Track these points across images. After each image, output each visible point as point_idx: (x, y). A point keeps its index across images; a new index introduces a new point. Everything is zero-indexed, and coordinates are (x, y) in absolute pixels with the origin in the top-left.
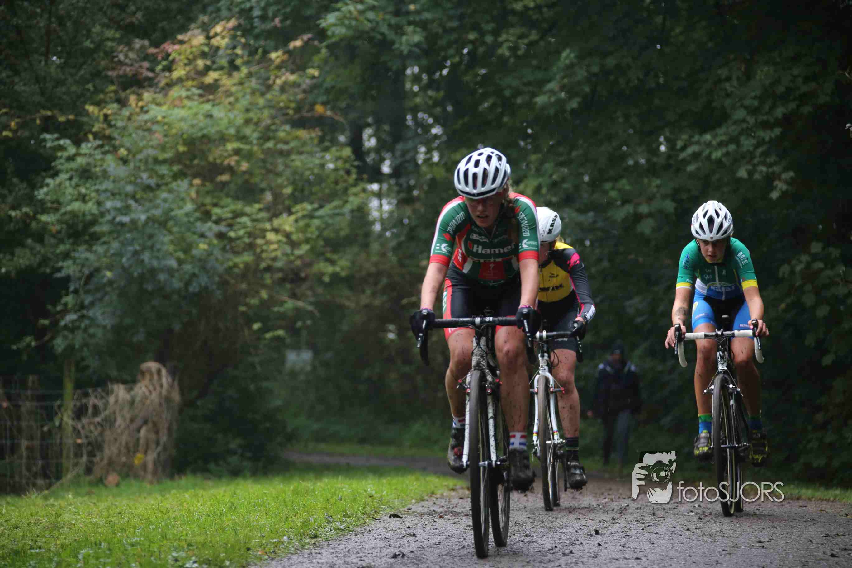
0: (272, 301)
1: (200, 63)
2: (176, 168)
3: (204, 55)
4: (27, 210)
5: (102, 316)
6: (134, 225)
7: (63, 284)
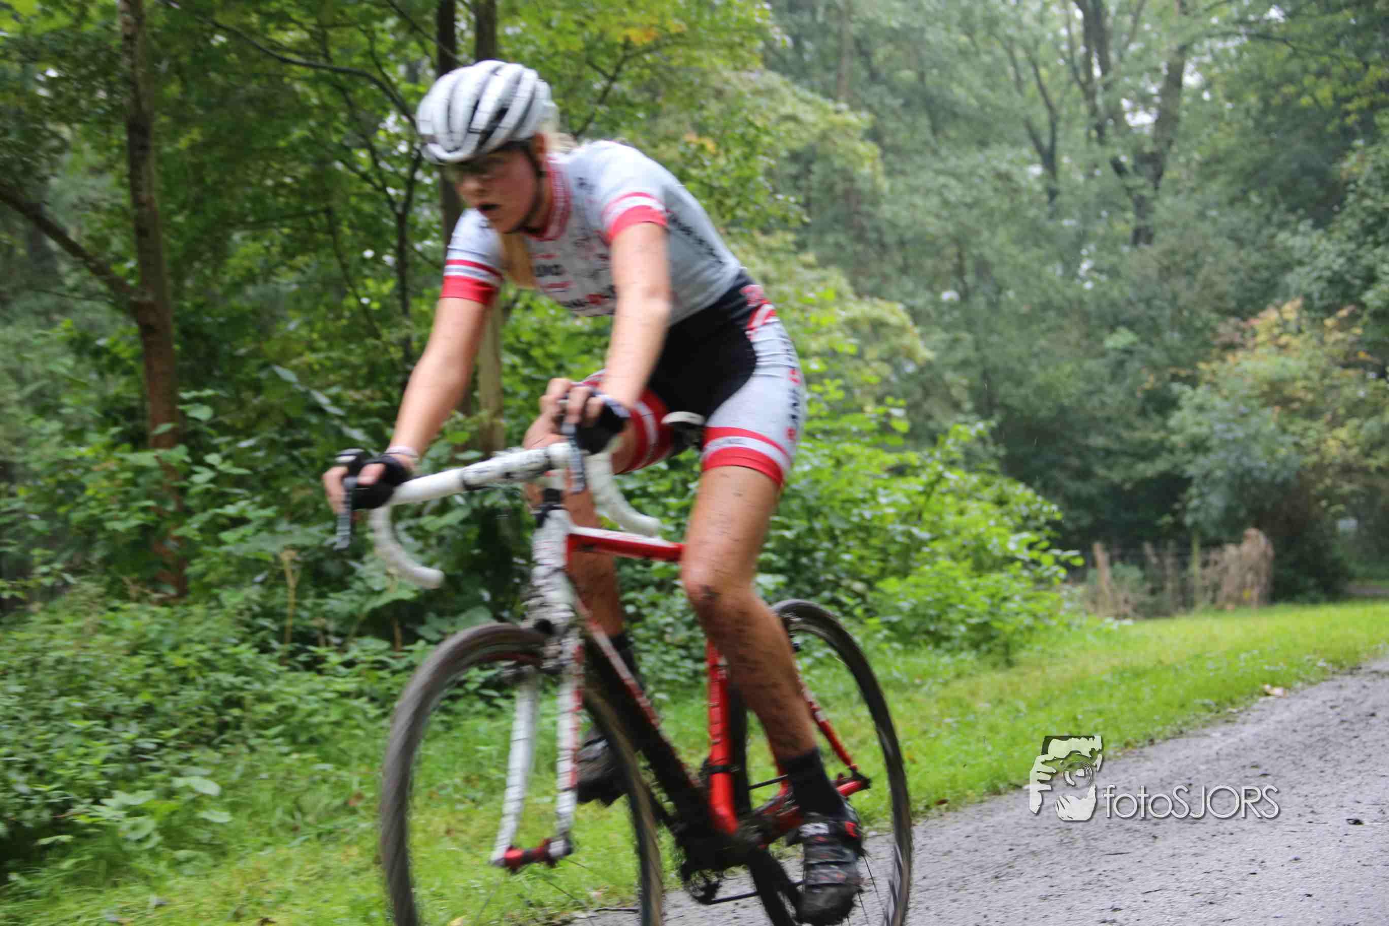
0: (1333, 486)
1: (1276, 331)
2: (1263, 400)
3: (1278, 325)
4: (1162, 434)
5: (1217, 501)
6: (1235, 441)
7: (1188, 482)
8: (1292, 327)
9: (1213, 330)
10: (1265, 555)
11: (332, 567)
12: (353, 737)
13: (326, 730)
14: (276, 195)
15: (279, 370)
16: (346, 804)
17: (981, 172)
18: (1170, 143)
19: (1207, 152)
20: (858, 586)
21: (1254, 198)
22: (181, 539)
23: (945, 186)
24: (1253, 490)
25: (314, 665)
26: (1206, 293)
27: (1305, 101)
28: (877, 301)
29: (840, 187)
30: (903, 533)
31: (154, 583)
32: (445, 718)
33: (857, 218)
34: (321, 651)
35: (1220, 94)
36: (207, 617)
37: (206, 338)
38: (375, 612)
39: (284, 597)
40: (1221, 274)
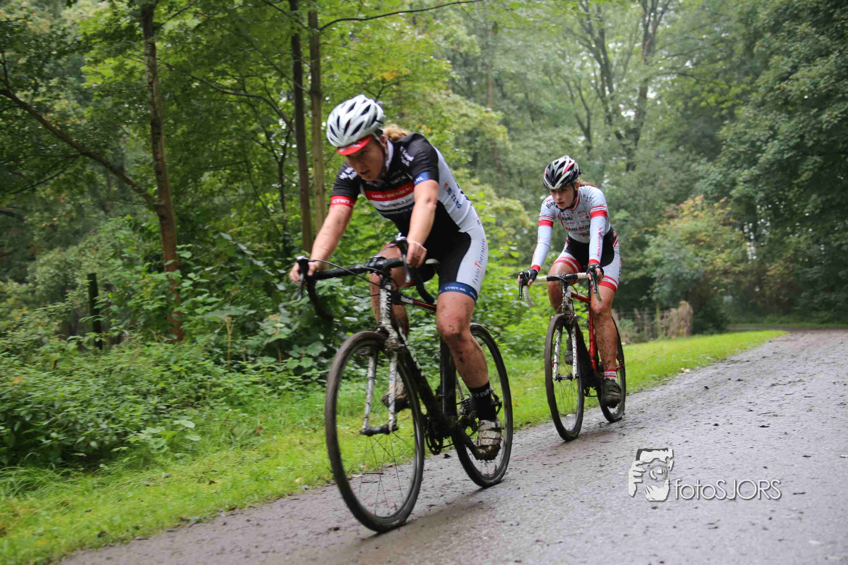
0: (719, 280)
1: (692, 209)
2: (687, 241)
3: (693, 207)
4: (641, 258)
5: (667, 288)
6: (675, 260)
7: (654, 280)
8: (700, 208)
9: (664, 210)
10: (689, 312)
11: (250, 325)
12: (259, 402)
13: (246, 399)
14: (223, 155)
15: (223, 234)
16: (254, 432)
17: (555, 139)
18: (642, 124)
19: (660, 129)
20: (497, 329)
21: (681, 148)
22: (179, 313)
23: (539, 145)
24: (684, 283)
25: (241, 370)
26: (660, 192)
27: (703, 104)
28: (507, 199)
29: (490, 147)
30: (517, 304)
31: (166, 333)
32: (302, 393)
33: (498, 162)
34: (244, 363)
35: (665, 102)
36: (191, 348)
37: (191, 222)
38: (268, 345)
39: (227, 339)
40: (667, 184)
